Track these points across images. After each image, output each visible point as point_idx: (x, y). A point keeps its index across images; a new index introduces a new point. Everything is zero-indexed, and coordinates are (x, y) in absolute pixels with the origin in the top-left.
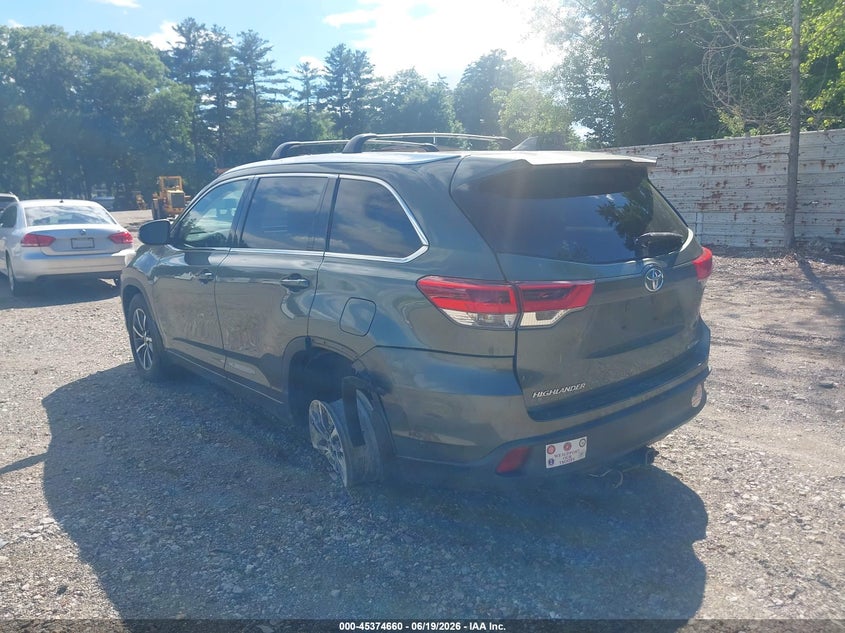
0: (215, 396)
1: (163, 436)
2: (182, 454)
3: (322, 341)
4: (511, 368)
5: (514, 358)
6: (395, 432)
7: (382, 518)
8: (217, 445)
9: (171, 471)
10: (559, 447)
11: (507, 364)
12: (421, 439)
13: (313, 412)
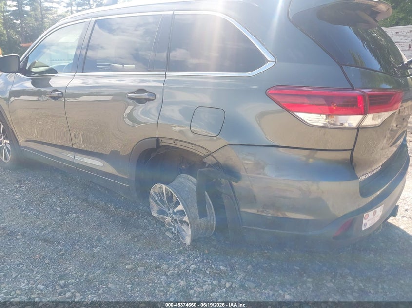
0: (60, 178)
1: (31, 211)
2: (50, 225)
3: (172, 141)
4: (349, 158)
5: (352, 150)
6: (243, 210)
7: (222, 267)
8: (74, 215)
9: (45, 240)
10: (371, 213)
11: (347, 155)
12: (270, 215)
13: (155, 192)
